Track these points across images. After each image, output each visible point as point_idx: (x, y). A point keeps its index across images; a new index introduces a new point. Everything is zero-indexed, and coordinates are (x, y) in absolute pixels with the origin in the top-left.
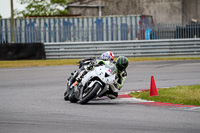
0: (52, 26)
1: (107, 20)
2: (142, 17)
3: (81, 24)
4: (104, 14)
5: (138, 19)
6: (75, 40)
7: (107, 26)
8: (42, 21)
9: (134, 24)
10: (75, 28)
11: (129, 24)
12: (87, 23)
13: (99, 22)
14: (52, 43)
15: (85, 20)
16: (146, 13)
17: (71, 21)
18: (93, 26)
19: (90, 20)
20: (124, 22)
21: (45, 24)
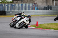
0: (8, 6)
1: (24, 4)
2: (34, 4)
3: (16, 5)
4: (23, 3)
5: (33, 4)
6: (15, 10)
7: (24, 6)
8: (5, 4)
9: (32, 6)
10: (15, 6)
11: (30, 6)
12: (18, 5)
13: (22, 5)
14: (8, 11)
15: (18, 4)
16: (36, 3)
17: (14, 4)
18: (20, 6)
19: (19, 4)
20: (29, 5)
21: (6, 5)
